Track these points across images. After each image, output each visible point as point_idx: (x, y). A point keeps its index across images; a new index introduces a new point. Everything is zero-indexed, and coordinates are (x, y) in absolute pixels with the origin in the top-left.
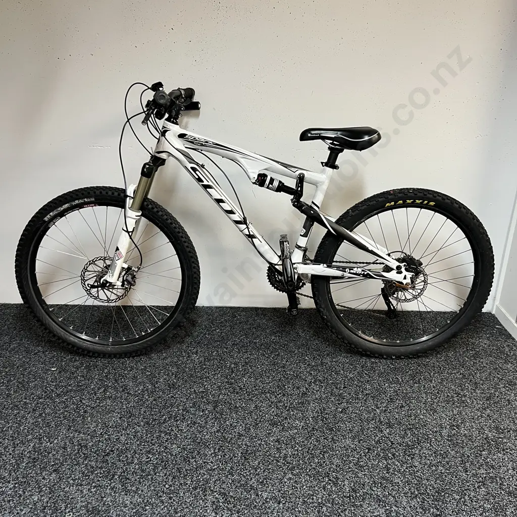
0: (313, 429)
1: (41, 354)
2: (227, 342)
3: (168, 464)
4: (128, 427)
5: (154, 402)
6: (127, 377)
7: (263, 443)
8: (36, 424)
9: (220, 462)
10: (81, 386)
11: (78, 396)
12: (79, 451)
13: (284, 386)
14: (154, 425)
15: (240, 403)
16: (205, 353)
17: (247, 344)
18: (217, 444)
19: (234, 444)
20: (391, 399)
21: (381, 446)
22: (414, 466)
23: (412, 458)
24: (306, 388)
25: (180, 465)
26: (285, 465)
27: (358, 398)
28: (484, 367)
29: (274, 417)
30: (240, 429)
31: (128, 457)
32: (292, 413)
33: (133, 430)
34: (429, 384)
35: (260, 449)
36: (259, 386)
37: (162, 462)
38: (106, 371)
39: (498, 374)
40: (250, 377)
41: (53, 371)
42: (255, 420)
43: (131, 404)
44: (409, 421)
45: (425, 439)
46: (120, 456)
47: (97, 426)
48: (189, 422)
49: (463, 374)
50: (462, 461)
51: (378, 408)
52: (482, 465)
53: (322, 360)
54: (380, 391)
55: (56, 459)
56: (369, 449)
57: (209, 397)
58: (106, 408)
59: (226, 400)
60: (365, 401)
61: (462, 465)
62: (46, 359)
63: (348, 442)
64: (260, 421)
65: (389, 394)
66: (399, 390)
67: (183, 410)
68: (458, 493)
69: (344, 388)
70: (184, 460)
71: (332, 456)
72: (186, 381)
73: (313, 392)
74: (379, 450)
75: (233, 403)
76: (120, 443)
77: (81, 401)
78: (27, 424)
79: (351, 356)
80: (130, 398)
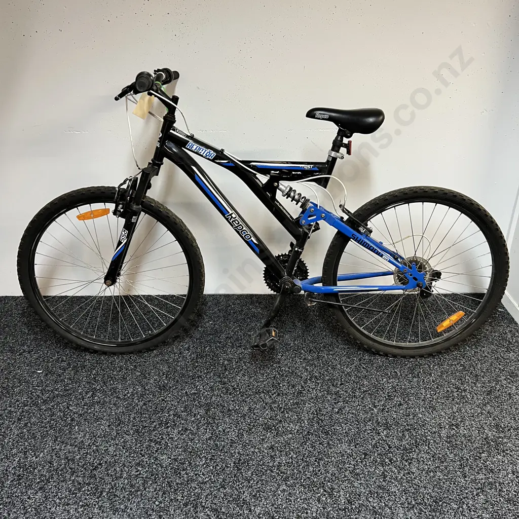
0: (308, 432)
1: (26, 354)
2: (220, 336)
3: (158, 477)
4: (117, 435)
5: (144, 407)
6: (116, 378)
7: (257, 450)
8: (21, 436)
9: (212, 474)
10: (68, 390)
11: (65, 402)
12: (65, 465)
13: (279, 384)
14: (144, 434)
15: (233, 405)
16: (197, 348)
17: (241, 337)
18: (209, 452)
19: (226, 452)
20: (388, 396)
21: (378, 451)
22: (412, 473)
23: (410, 463)
24: (302, 386)
25: (170, 478)
26: (279, 475)
27: (355, 396)
28: (485, 356)
29: (268, 421)
30: (233, 435)
31: (117, 471)
32: (287, 415)
33: (122, 440)
34: (428, 378)
35: (253, 457)
36: (254, 385)
37: (152, 475)
38: (94, 372)
39: (499, 364)
40: (244, 375)
41: (39, 373)
42: (249, 425)
43: (120, 410)
44: (407, 421)
45: (424, 442)
46: (108, 470)
47: (85, 436)
48: (180, 429)
49: (463, 365)
50: (461, 465)
51: (375, 407)
52: (481, 469)
53: (318, 353)
54: (378, 388)
55: (42, 475)
56: (366, 454)
57: (201, 399)
58: (94, 415)
59: (219, 402)
60: (363, 398)
61: (461, 470)
62: (31, 360)
63: (344, 447)
64: (254, 426)
65: (387, 391)
66: (398, 385)
67: (173, 414)
68: (455, 502)
69: (341, 385)
70: (175, 472)
71: (328, 464)
72: (177, 381)
73: (308, 390)
74: (376, 455)
75: (226, 405)
76: (109, 454)
77: (68, 408)
78: (11, 436)
79: (348, 348)
80: (119, 403)
